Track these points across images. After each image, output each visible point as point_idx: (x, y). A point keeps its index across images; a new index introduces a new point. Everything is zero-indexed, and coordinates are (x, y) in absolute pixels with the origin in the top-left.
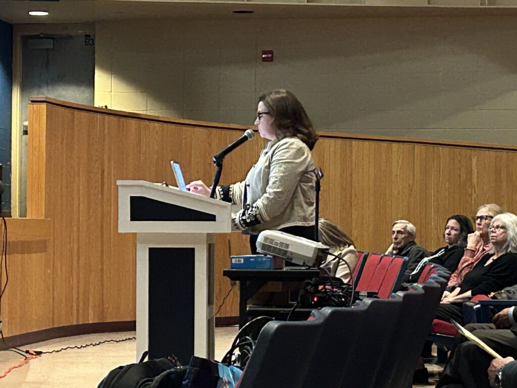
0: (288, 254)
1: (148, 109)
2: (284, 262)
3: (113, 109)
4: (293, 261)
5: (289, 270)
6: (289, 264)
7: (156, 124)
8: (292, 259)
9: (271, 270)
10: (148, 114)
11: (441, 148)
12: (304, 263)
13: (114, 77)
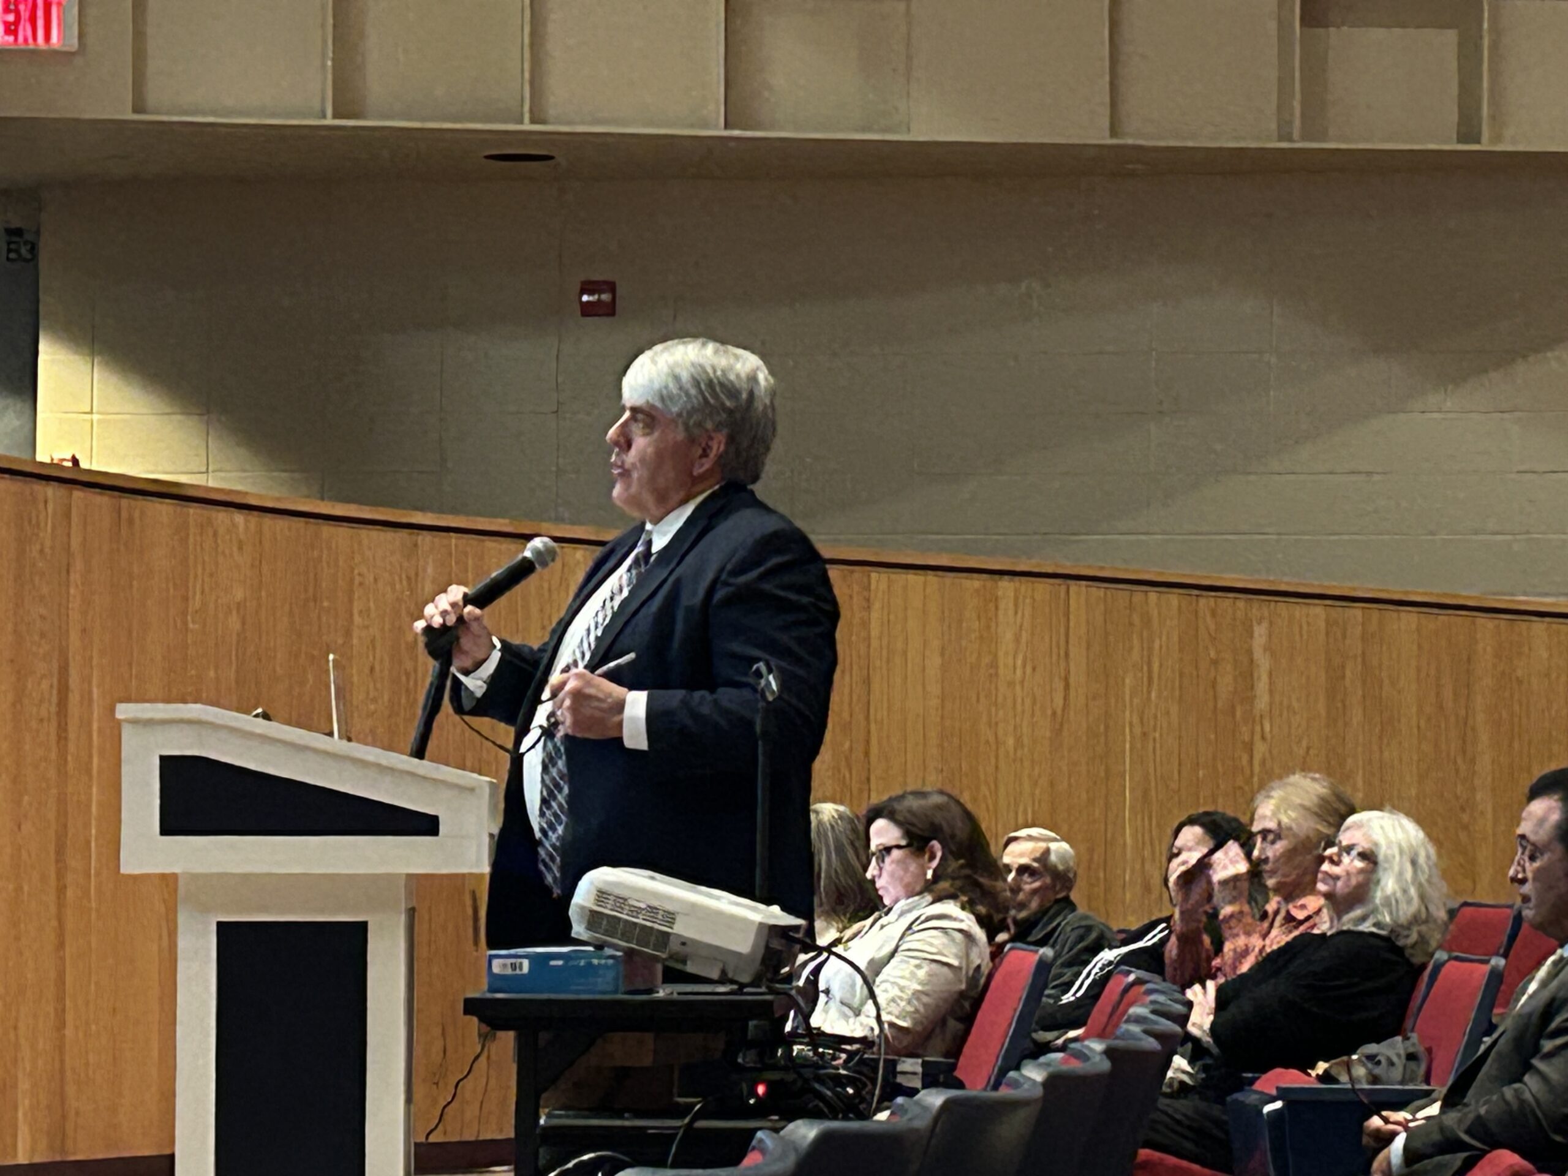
0: (674, 946)
1: (210, 469)
2: (659, 968)
3: (95, 467)
4: (691, 968)
5: (675, 996)
6: (673, 976)
7: (239, 518)
8: (684, 962)
9: (620, 996)
10: (211, 484)
11: (1153, 595)
12: (724, 972)
13: (100, 363)
